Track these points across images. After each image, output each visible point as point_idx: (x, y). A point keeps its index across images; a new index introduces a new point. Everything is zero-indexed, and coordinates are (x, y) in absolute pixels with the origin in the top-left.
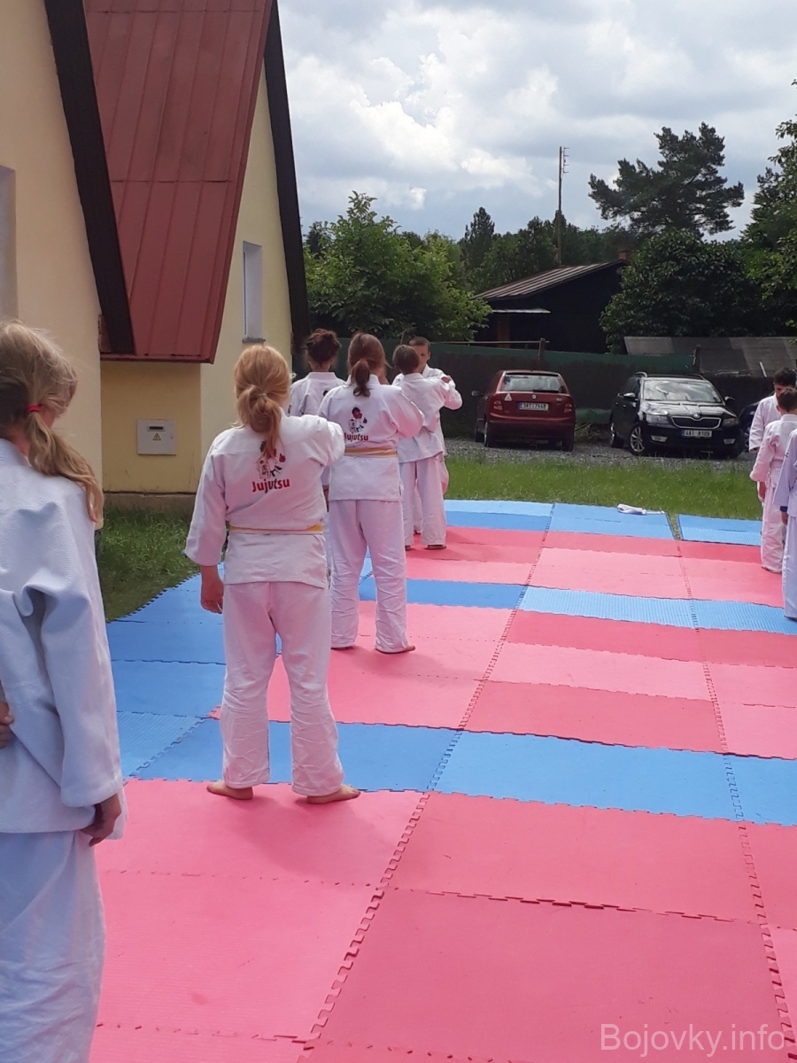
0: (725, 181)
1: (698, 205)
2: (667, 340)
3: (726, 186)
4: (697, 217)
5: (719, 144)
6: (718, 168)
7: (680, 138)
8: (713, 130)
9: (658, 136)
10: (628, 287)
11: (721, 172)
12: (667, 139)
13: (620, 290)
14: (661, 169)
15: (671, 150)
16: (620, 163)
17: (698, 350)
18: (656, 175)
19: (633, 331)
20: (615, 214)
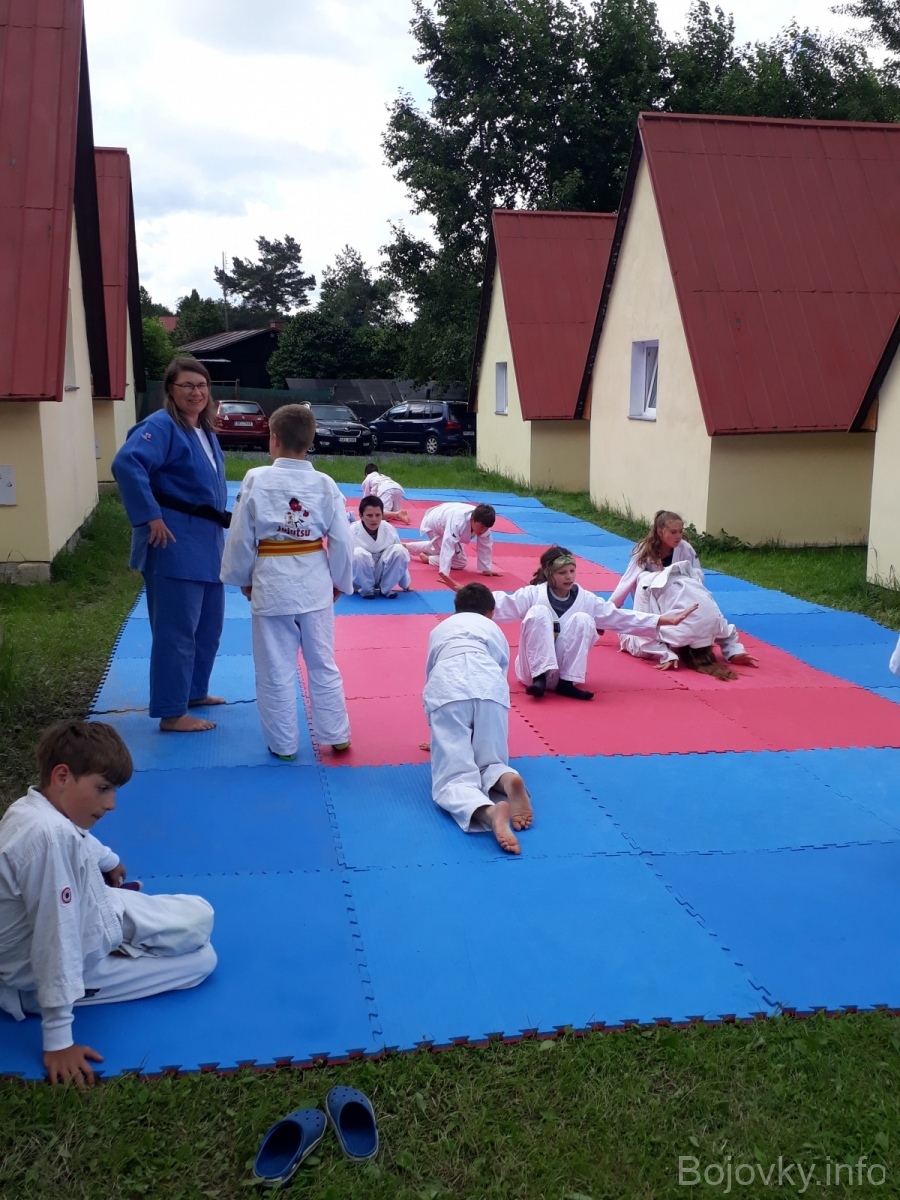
0: (303, 273)
1: (287, 289)
2: (313, 380)
3: (304, 277)
4: (286, 297)
5: (297, 249)
6: (298, 264)
7: (272, 243)
8: (293, 239)
9: (257, 242)
10: (284, 346)
11: (301, 267)
12: (264, 245)
13: (278, 348)
14: (261, 264)
15: (267, 251)
16: (234, 258)
17: (336, 387)
18: (258, 267)
19: (290, 374)
20: (232, 292)
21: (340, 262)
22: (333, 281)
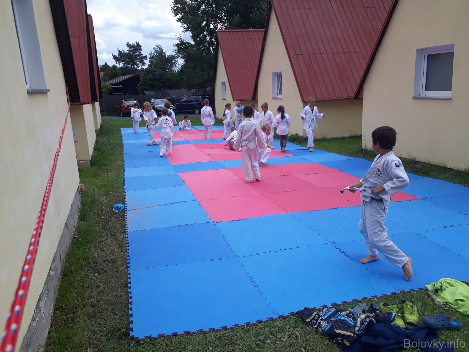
0: (143, 54)
1: (138, 60)
4: (137, 63)
5: (140, 46)
8: (138, 43)
9: (126, 44)
11: (142, 52)
12: (128, 45)
14: (128, 52)
15: (130, 47)
20: (119, 62)
21: (155, 50)
22: (153, 57)
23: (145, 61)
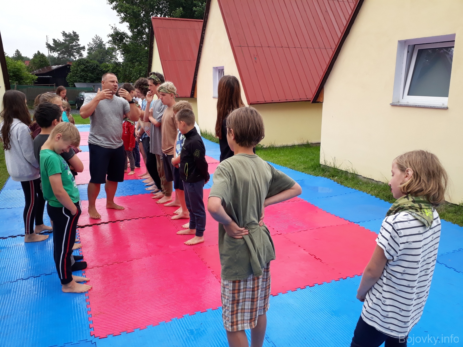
1: (75, 51)
2: (85, 84)
3: (81, 46)
5: (78, 36)
6: (78, 42)
7: (68, 34)
12: (64, 34)
13: (71, 72)
15: (66, 37)
16: (53, 39)
18: (63, 43)
19: (76, 81)
20: (53, 52)
21: (94, 41)
22: (92, 48)
23: (82, 52)
